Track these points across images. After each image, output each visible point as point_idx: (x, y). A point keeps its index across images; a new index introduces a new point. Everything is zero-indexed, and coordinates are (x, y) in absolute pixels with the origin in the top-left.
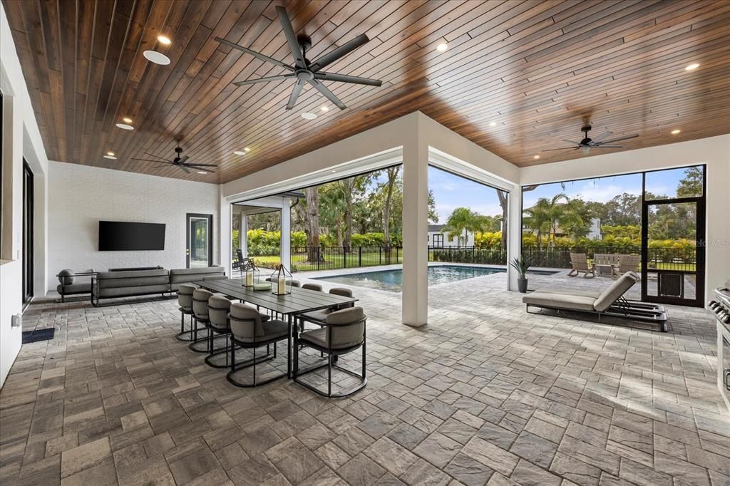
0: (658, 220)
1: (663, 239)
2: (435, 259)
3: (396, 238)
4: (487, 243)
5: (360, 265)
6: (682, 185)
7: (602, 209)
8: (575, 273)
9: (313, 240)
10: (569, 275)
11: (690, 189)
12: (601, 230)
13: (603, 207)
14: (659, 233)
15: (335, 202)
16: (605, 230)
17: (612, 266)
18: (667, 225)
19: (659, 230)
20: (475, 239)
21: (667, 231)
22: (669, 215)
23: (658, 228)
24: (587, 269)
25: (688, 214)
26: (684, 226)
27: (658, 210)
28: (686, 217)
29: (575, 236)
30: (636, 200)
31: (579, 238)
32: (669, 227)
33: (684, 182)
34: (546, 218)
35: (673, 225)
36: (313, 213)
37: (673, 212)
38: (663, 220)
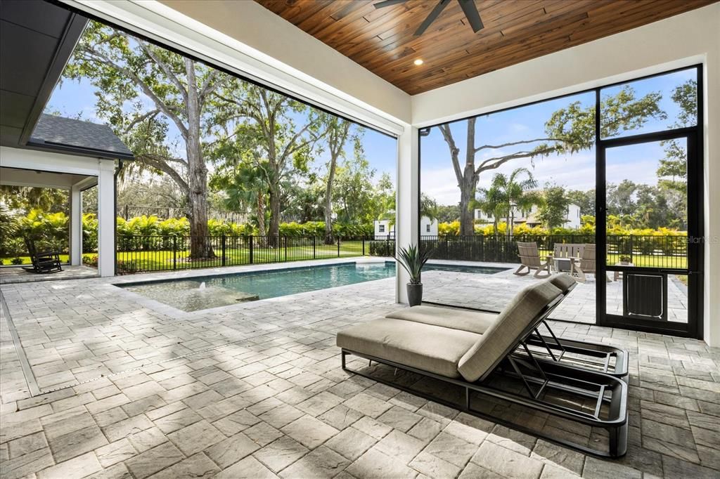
0: (639, 210)
1: (643, 228)
2: (372, 253)
3: (345, 228)
4: (453, 233)
5: (251, 262)
6: (661, 166)
7: (583, 198)
8: (525, 270)
9: (196, 228)
10: (517, 273)
11: (669, 170)
12: (582, 220)
13: (584, 195)
14: (640, 223)
15: (252, 180)
16: (586, 220)
17: (572, 260)
18: (647, 214)
19: (640, 220)
20: (439, 229)
21: (647, 221)
22: (649, 204)
23: (638, 218)
24: (539, 265)
25: (667, 203)
26: (664, 216)
27: (639, 199)
28: (666, 206)
29: (549, 224)
30: (617, 188)
31: (554, 228)
32: (650, 217)
33: (663, 162)
34: (504, 198)
35: (653, 215)
36: (196, 190)
37: (653, 202)
38: (644, 209)
